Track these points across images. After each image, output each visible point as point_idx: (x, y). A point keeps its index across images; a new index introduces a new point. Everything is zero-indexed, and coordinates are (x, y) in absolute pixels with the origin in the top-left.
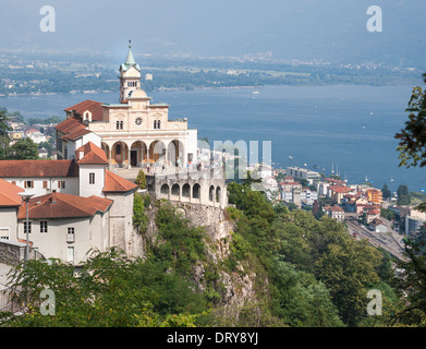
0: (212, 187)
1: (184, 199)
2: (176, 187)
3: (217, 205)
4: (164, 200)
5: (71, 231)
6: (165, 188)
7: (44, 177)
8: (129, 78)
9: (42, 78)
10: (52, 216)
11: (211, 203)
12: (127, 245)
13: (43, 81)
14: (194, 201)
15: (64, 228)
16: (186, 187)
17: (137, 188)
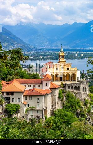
0: (84, 88)
1: (75, 91)
2: (72, 87)
3: (85, 93)
4: (68, 91)
5: (38, 99)
6: (69, 87)
7: (34, 84)
8: (61, 55)
9: (51, 55)
10: (33, 95)
11: (83, 92)
12: (56, 104)
13: (51, 56)
14: (78, 91)
15: (36, 98)
16: (76, 87)
17: (60, 87)
